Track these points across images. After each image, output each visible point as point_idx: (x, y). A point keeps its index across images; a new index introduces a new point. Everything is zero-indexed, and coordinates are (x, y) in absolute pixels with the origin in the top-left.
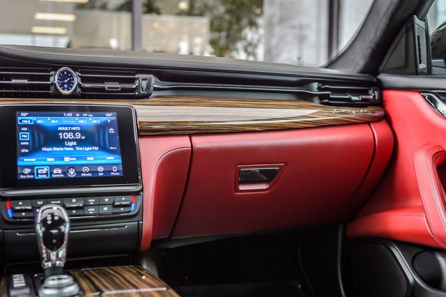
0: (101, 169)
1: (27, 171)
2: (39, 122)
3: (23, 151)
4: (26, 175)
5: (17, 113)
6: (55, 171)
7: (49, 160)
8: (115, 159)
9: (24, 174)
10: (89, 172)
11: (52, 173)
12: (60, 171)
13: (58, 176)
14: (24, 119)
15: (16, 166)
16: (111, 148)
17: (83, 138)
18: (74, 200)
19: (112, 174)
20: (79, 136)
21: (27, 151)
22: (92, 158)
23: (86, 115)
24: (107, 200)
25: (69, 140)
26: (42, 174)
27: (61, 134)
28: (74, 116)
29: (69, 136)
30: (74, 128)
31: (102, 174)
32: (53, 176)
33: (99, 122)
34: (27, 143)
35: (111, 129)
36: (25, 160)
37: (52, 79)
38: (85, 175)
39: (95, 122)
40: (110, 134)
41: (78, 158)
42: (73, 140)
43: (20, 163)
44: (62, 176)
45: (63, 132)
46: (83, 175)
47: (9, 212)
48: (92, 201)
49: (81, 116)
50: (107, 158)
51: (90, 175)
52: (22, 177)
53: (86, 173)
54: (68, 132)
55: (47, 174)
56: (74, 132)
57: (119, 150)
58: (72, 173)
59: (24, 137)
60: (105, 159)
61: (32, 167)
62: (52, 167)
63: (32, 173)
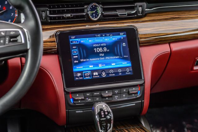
0: (120, 71)
1: (79, 74)
2: (82, 42)
3: (75, 62)
4: (79, 77)
5: (69, 36)
6: (94, 74)
7: (90, 66)
8: (127, 63)
10: (114, 73)
11: (93, 75)
12: (97, 74)
13: (96, 76)
14: (74, 40)
15: (72, 72)
16: (125, 56)
17: (108, 50)
18: (107, 92)
19: (126, 73)
20: (105, 49)
21: (77, 62)
22: (114, 64)
23: (108, 35)
24: (125, 90)
25: (100, 53)
26: (87, 76)
27: (95, 49)
28: (102, 36)
29: (100, 50)
30: (102, 45)
31: (121, 74)
32: (94, 77)
33: (116, 39)
34: (77, 57)
35: (124, 44)
36: (77, 68)
37: (86, 10)
38: (111, 75)
39: (114, 39)
40: (123, 47)
41: (106, 64)
42: (102, 53)
43: (75, 70)
44: (98, 76)
45: (96, 47)
47: (71, 99)
48: (116, 91)
49: (106, 36)
51: (114, 75)
52: (77, 78)
53: (112, 74)
54: (99, 47)
55: (90, 76)
56: (103, 47)
57: (129, 57)
59: (75, 52)
60: (122, 64)
61: (81, 72)
62: (92, 71)
63: (81, 76)
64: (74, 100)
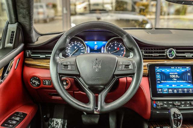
0: (186, 90)
1: (160, 90)
2: (163, 71)
3: (158, 82)
4: (160, 92)
5: (155, 67)
6: (170, 90)
7: (167, 86)
8: (191, 86)
9: (159, 91)
10: (182, 91)
11: (168, 91)
12: (171, 90)
13: (171, 92)
14: (158, 69)
15: (156, 88)
16: (189, 81)
17: (179, 77)
18: (177, 102)
19: (190, 92)
20: (177, 76)
21: (159, 82)
22: (182, 86)
23: (179, 68)
24: (188, 102)
25: (174, 78)
26: (165, 91)
27: (171, 76)
28: (175, 68)
29: (174, 76)
30: (175, 73)
31: (186, 92)
32: (169, 92)
33: (184, 70)
34: (159, 79)
35: (189, 74)
36: (159, 86)
37: (166, 52)
38: (180, 92)
39: (182, 70)
40: (188, 75)
41: (177, 85)
42: (175, 78)
43: (158, 87)
44: (172, 92)
45: (171, 75)
46: (179, 92)
47: (155, 105)
48: (183, 103)
49: (177, 68)
50: (188, 86)
51: (182, 92)
52: (159, 92)
53: (180, 91)
54: (173, 75)
55: (167, 91)
56: (175, 75)
57: (192, 82)
58: (175, 91)
59: (158, 77)
60: (187, 86)
61: (162, 89)
62: (169, 89)
63: (162, 91)
64: (156, 105)
